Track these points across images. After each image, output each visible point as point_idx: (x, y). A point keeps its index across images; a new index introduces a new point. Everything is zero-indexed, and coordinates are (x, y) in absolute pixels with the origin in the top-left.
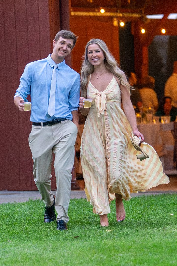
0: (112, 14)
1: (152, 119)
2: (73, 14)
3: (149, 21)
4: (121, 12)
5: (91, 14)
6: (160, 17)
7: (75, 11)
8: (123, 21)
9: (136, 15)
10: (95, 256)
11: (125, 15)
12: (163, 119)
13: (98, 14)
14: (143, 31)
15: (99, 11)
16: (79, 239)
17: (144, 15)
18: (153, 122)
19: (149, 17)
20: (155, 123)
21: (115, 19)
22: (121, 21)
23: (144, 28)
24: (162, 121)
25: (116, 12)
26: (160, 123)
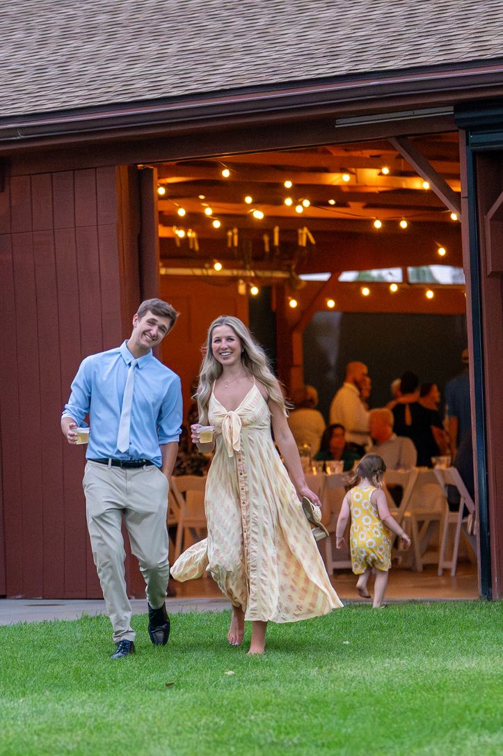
0: (235, 272)
1: (310, 465)
2: (163, 271)
3: (303, 285)
4: (253, 268)
5: (198, 272)
6: (324, 277)
7: (166, 266)
8: (256, 285)
9: (279, 275)
10: (203, 721)
11: (260, 273)
12: (330, 466)
13: (210, 272)
14: (293, 304)
15: (212, 267)
16: (174, 687)
17: (294, 274)
18: (312, 471)
19: (304, 277)
20: (315, 473)
21: (241, 281)
22: (251, 285)
23: (294, 298)
24: (328, 470)
25: (244, 268)
26: (324, 474)
